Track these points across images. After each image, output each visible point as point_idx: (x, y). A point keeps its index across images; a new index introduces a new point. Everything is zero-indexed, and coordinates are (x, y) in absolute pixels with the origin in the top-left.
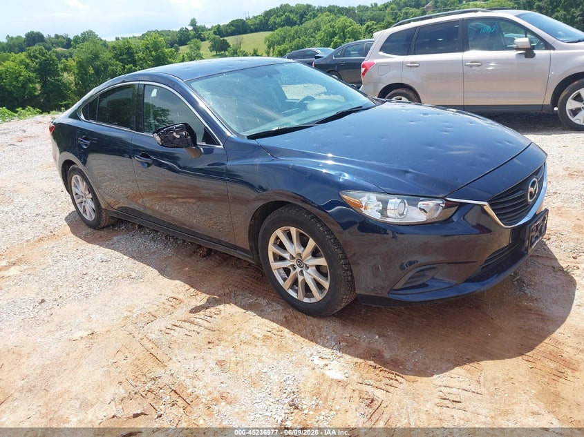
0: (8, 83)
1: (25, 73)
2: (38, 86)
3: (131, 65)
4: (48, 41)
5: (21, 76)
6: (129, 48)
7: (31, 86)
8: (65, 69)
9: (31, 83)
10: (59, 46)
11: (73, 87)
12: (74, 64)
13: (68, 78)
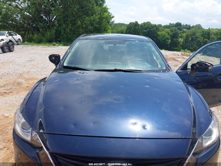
0: (161, 38)
1: (167, 36)
2: (170, 41)
3: (207, 39)
4: (182, 26)
5: (165, 37)
6: (209, 33)
7: (167, 40)
8: (181, 37)
9: (168, 40)
10: (185, 29)
11: (181, 43)
12: (185, 35)
13: (181, 40)
